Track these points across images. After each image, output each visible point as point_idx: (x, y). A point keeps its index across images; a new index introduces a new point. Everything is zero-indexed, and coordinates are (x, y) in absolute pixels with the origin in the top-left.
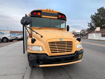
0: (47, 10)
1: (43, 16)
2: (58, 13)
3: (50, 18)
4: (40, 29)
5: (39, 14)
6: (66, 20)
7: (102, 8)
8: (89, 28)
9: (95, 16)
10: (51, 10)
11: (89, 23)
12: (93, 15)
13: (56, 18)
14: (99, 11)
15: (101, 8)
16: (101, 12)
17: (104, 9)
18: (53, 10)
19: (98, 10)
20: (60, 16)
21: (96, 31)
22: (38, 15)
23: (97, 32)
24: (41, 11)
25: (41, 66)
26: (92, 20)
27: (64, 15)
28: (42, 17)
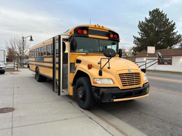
0: (95, 26)
1: (90, 36)
2: (110, 31)
3: (99, 39)
4: (86, 55)
5: (85, 32)
6: (118, 41)
7: (157, 11)
8: (135, 46)
9: (146, 25)
10: (101, 26)
11: (135, 38)
12: (143, 22)
13: (107, 38)
14: (152, 15)
15: (154, 10)
16: (155, 18)
17: (159, 12)
18: (103, 27)
19: (150, 12)
20: (112, 36)
21: (148, 54)
22: (83, 34)
23: (151, 55)
24: (88, 27)
25: (115, 100)
26: (140, 31)
27: (117, 35)
28: (88, 37)
